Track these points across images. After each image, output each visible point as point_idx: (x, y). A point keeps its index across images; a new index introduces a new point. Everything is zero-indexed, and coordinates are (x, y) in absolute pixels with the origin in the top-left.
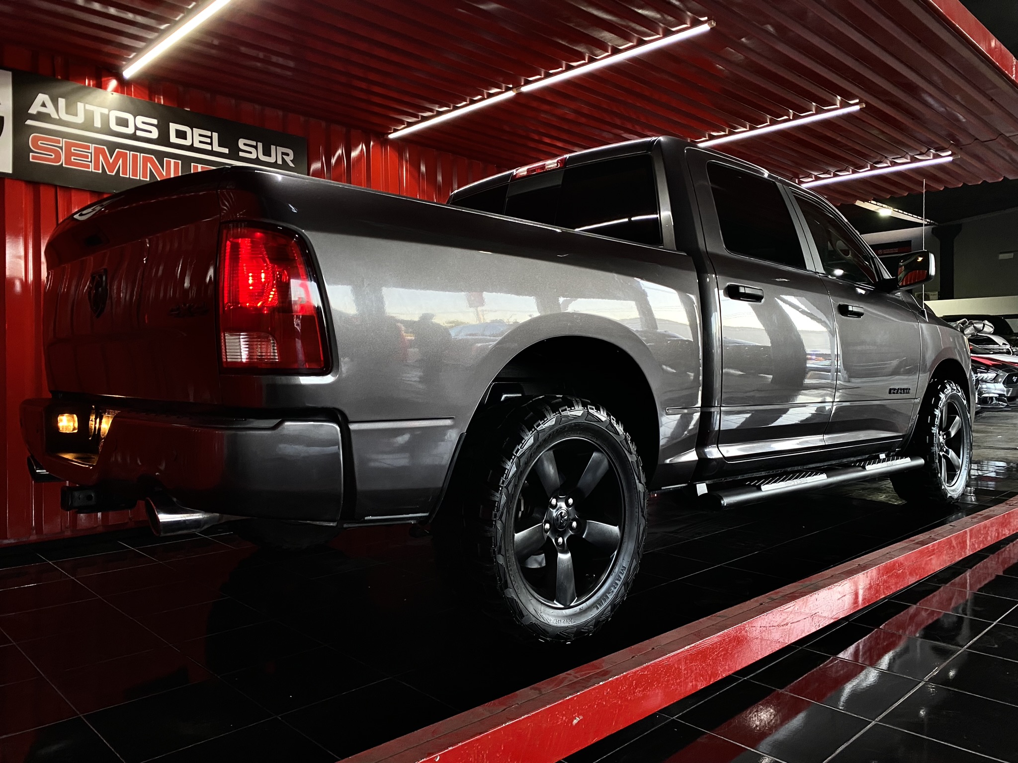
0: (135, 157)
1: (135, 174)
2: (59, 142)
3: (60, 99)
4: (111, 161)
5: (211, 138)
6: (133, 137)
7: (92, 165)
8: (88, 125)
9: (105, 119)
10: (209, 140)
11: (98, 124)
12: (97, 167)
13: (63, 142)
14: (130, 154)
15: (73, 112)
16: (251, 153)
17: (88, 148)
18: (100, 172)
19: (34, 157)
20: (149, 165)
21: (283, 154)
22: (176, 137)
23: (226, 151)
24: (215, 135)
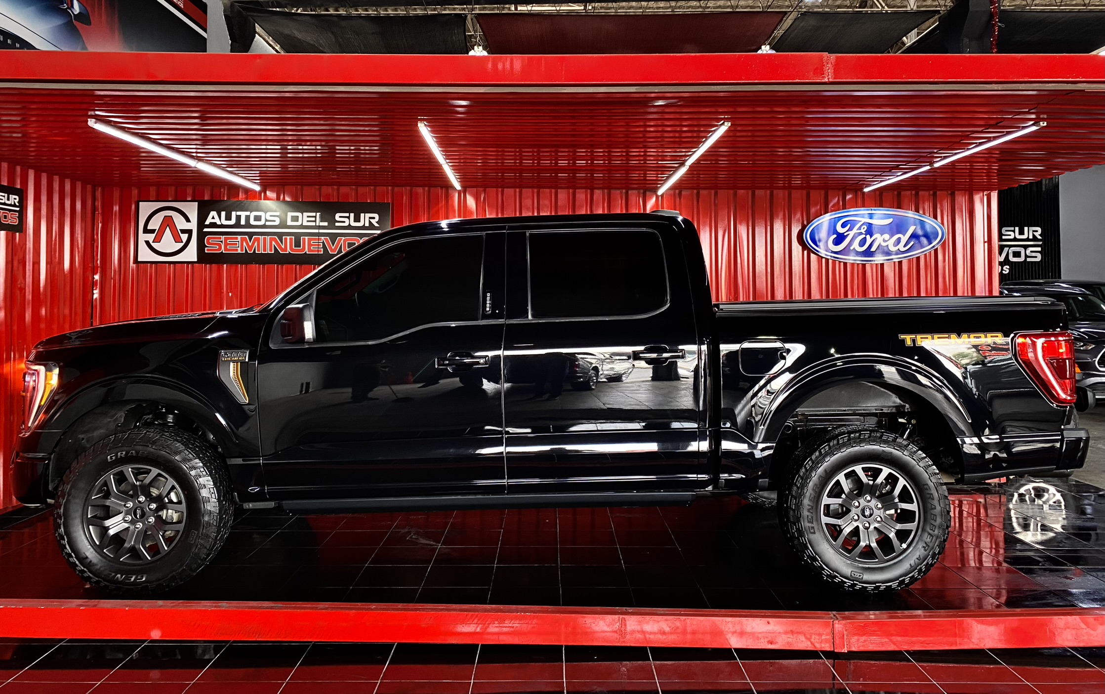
0: (265, 239)
1: (265, 250)
2: (220, 238)
3: (222, 212)
4: (250, 244)
5: (315, 217)
6: (264, 226)
7: (239, 249)
8: (238, 225)
9: (248, 218)
10: (313, 219)
11: (243, 222)
12: (242, 250)
13: (223, 237)
14: (261, 238)
15: (228, 218)
16: (344, 222)
17: (237, 238)
18: (244, 252)
19: (208, 250)
20: (273, 243)
21: (370, 218)
22: (292, 221)
23: (326, 224)
24: (318, 214)
